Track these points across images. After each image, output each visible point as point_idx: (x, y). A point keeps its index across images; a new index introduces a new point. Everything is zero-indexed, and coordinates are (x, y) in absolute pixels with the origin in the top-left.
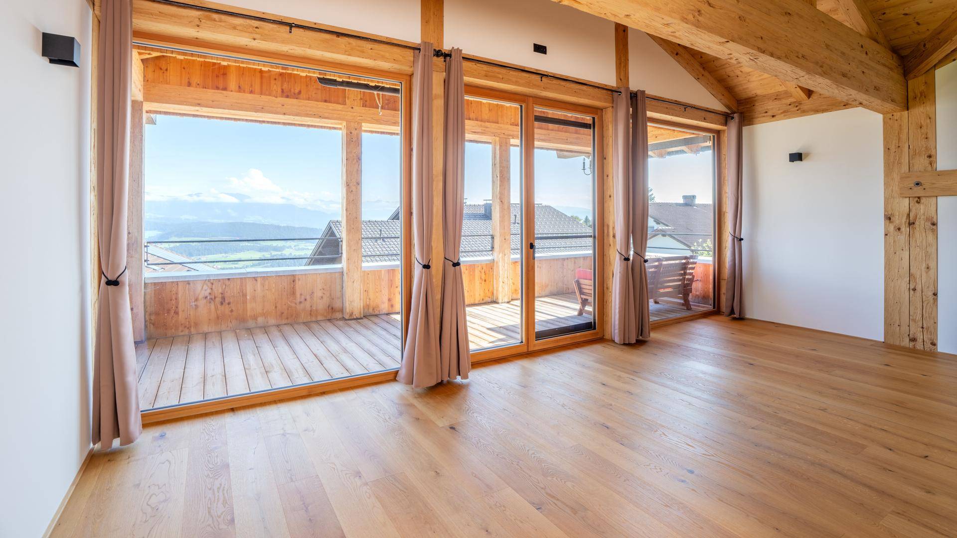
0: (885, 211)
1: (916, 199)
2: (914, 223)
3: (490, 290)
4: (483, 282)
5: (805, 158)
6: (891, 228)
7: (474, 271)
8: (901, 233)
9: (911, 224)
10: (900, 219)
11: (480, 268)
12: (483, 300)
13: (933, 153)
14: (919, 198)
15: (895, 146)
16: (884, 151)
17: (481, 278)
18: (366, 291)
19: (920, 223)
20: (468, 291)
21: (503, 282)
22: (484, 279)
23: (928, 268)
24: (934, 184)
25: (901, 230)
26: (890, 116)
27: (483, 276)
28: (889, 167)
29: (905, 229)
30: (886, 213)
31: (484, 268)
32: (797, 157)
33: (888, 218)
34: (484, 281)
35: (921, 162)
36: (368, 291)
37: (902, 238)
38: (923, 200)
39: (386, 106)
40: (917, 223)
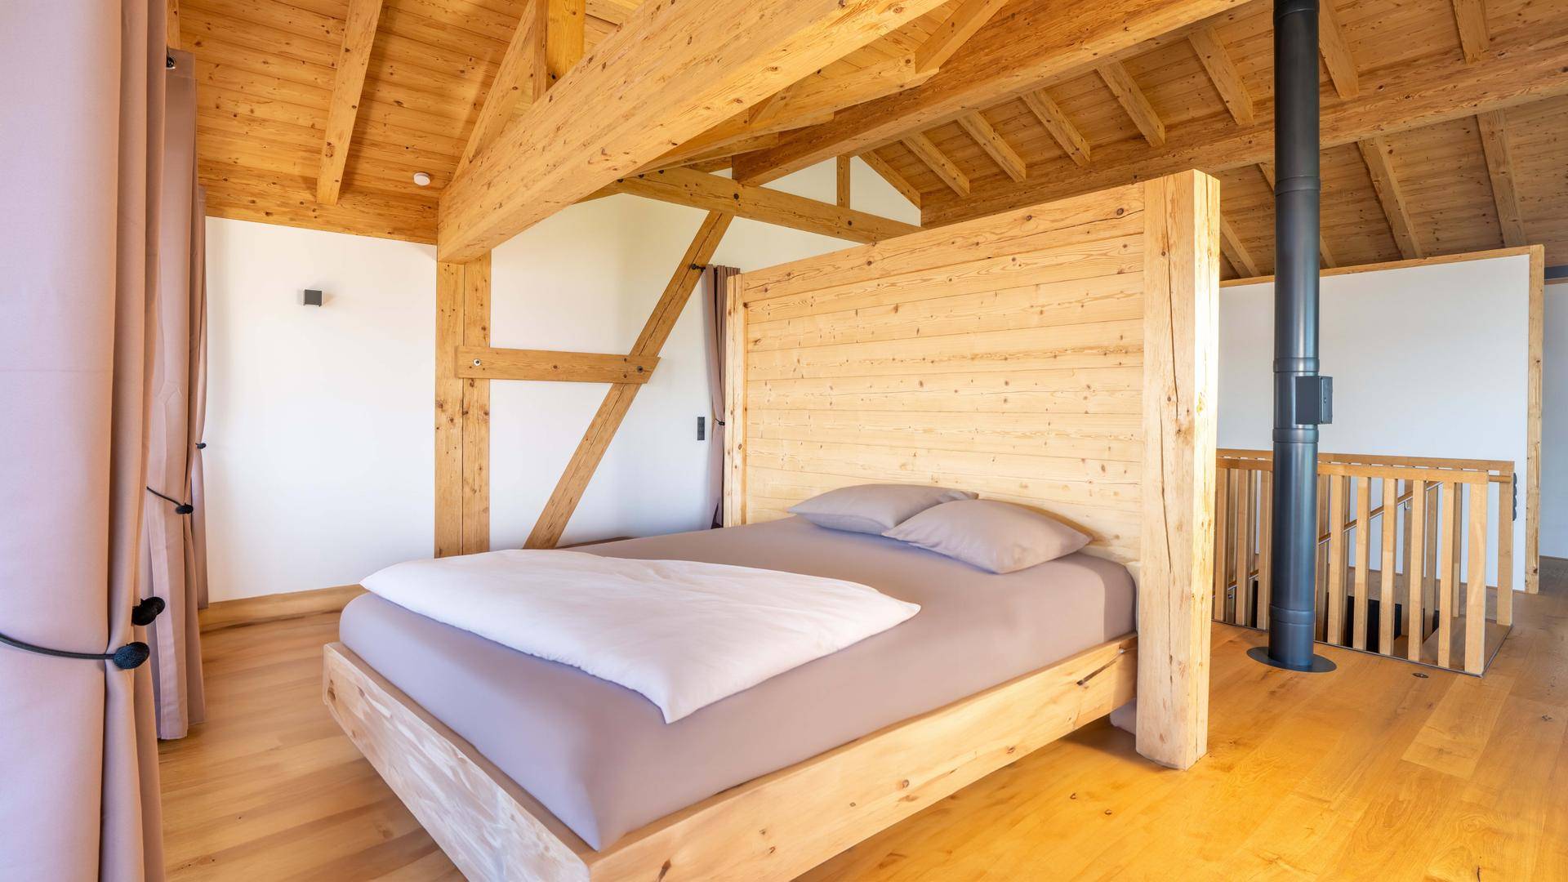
0: (437, 395)
1: (470, 381)
2: (467, 413)
5: (324, 303)
6: (444, 419)
8: (454, 425)
9: (465, 413)
10: (454, 408)
13: (487, 326)
14: (472, 379)
15: (450, 307)
16: (437, 313)
19: (474, 412)
23: (480, 469)
24: (493, 364)
25: (455, 421)
26: (445, 265)
28: (443, 335)
29: (458, 420)
30: (439, 399)
32: (313, 298)
33: (440, 405)
35: (475, 333)
37: (456, 431)
38: (477, 383)
40: (471, 412)
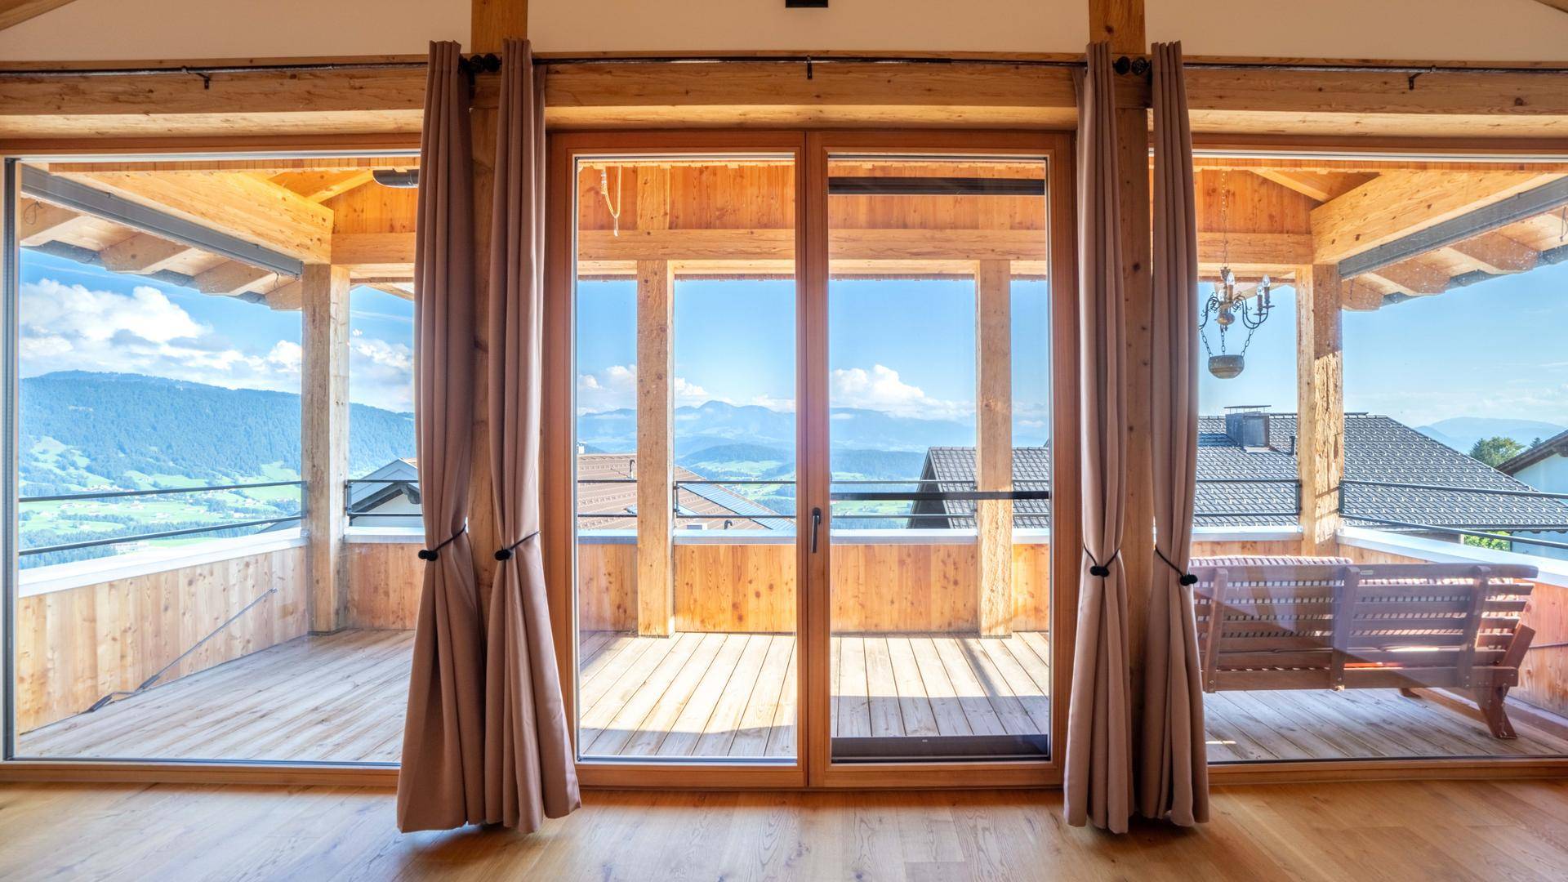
3: (969, 605)
4: (951, 587)
7: (927, 560)
11: (942, 554)
12: (950, 624)
17: (945, 577)
18: (687, 584)
20: (912, 604)
21: (992, 591)
22: (952, 579)
27: (951, 573)
31: (954, 555)
34: (952, 583)
36: (691, 585)
39: (718, 222)
